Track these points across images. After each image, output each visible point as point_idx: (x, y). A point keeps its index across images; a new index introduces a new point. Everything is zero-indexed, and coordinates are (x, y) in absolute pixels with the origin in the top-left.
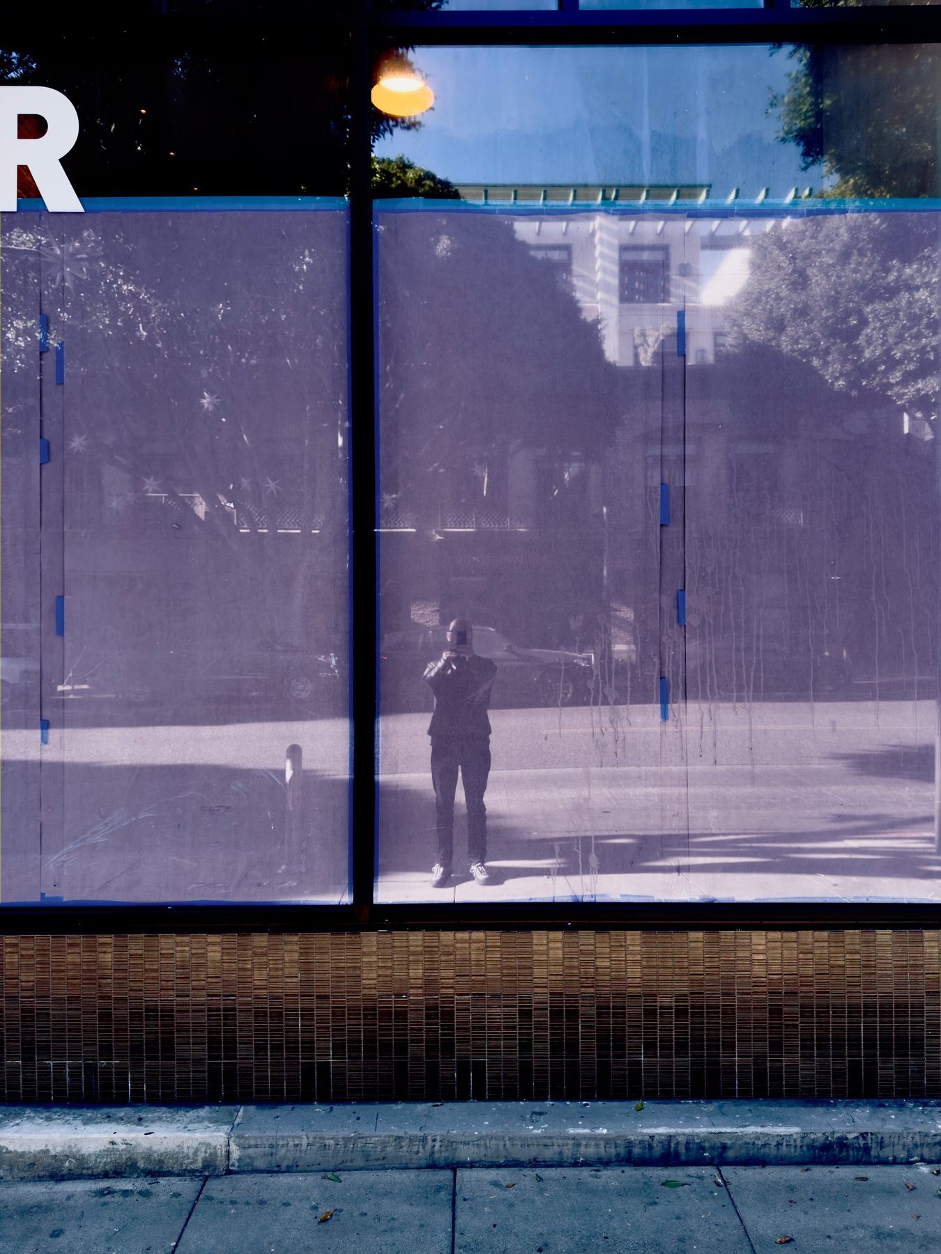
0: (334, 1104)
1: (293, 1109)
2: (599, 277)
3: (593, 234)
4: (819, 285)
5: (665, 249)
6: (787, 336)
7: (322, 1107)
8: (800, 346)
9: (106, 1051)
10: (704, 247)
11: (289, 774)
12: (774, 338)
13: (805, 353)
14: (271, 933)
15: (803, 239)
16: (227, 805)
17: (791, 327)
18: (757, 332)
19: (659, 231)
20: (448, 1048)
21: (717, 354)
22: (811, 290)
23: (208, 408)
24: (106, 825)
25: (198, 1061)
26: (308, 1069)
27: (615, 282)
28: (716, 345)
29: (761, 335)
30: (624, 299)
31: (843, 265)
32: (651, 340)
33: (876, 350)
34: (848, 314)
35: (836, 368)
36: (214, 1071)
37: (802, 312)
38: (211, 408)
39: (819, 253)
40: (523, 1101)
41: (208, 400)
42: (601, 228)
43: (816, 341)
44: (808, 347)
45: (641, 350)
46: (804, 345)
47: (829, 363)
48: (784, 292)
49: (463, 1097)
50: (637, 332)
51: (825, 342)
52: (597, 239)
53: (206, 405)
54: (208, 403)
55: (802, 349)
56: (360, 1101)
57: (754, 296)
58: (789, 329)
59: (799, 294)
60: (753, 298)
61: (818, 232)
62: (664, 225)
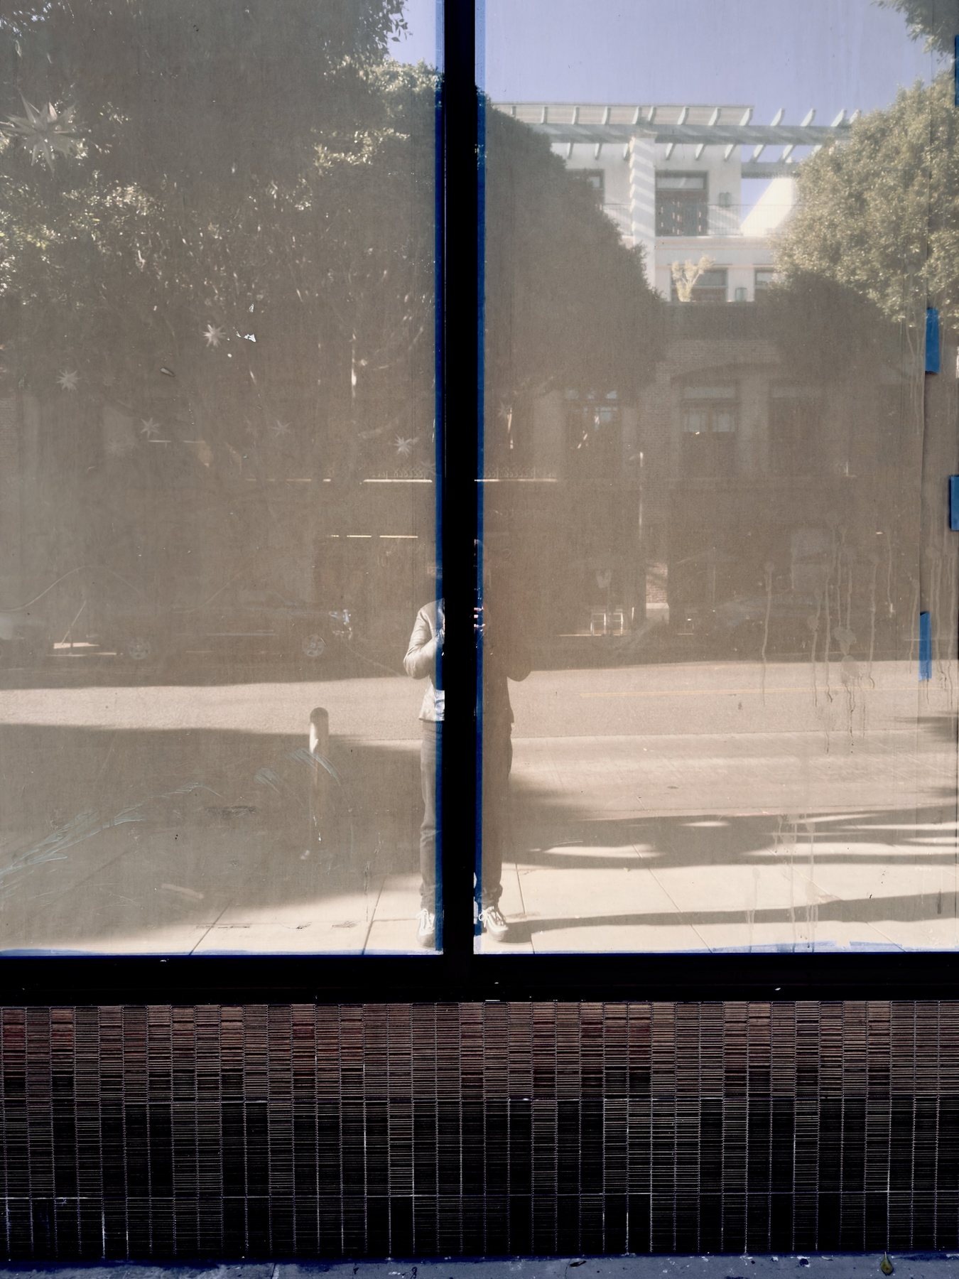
0: (419, 1262)
1: (355, 1270)
2: (633, 204)
3: (627, 159)
4: (878, 210)
5: (704, 176)
6: (842, 266)
7: (400, 1266)
8: (857, 277)
9: (66, 1183)
10: (745, 175)
11: (313, 743)
12: (829, 268)
13: (863, 285)
14: (319, 1003)
15: (859, 160)
16: (250, 805)
17: (847, 256)
18: (809, 262)
19: (697, 155)
20: (592, 1176)
21: (758, 292)
22: (870, 214)
23: (212, 342)
24: (64, 834)
25: (208, 1196)
26: (377, 1209)
27: (651, 210)
28: (756, 283)
29: (814, 265)
30: (660, 232)
31: (906, 186)
32: (689, 275)
33: (941, 282)
34: (909, 240)
35: (896, 301)
36: (233, 1214)
37: (860, 240)
38: (215, 343)
39: (877, 174)
40: (705, 1254)
41: (212, 332)
42: (637, 149)
43: (874, 272)
44: (865, 278)
45: (679, 285)
46: (861, 276)
47: (887, 295)
48: (839, 218)
49: (614, 1250)
50: (675, 266)
51: (884, 273)
52: (631, 164)
53: (210, 340)
54: (213, 336)
55: (859, 280)
56: (458, 1257)
57: (806, 223)
58: (845, 258)
59: (856, 220)
60: (804, 226)
61: (876, 151)
62: (703, 148)
